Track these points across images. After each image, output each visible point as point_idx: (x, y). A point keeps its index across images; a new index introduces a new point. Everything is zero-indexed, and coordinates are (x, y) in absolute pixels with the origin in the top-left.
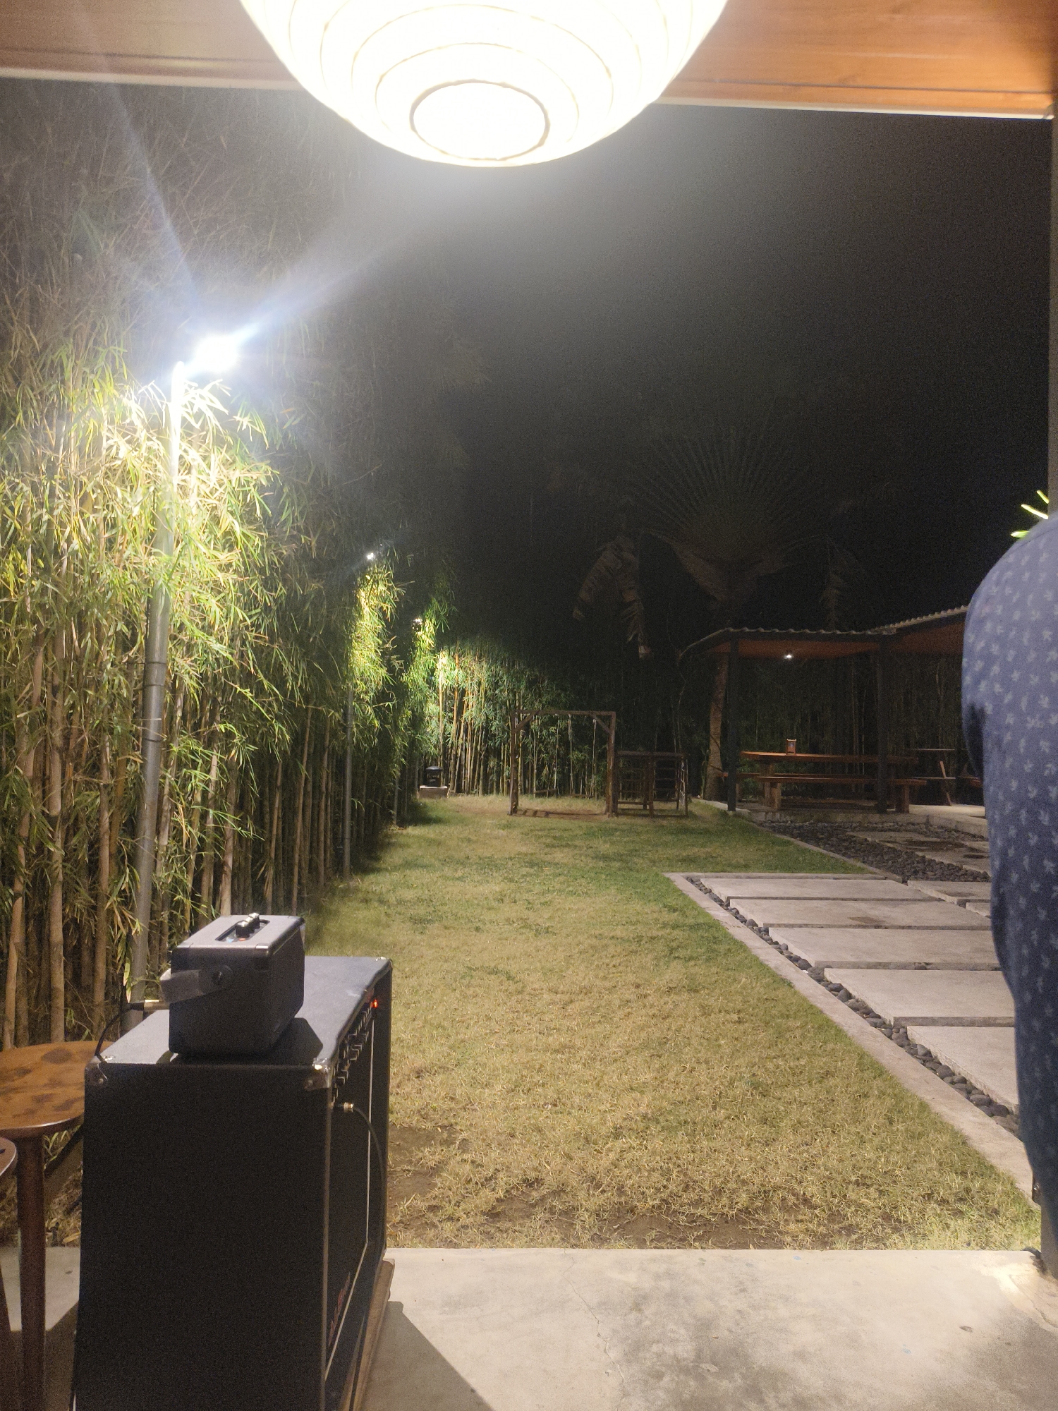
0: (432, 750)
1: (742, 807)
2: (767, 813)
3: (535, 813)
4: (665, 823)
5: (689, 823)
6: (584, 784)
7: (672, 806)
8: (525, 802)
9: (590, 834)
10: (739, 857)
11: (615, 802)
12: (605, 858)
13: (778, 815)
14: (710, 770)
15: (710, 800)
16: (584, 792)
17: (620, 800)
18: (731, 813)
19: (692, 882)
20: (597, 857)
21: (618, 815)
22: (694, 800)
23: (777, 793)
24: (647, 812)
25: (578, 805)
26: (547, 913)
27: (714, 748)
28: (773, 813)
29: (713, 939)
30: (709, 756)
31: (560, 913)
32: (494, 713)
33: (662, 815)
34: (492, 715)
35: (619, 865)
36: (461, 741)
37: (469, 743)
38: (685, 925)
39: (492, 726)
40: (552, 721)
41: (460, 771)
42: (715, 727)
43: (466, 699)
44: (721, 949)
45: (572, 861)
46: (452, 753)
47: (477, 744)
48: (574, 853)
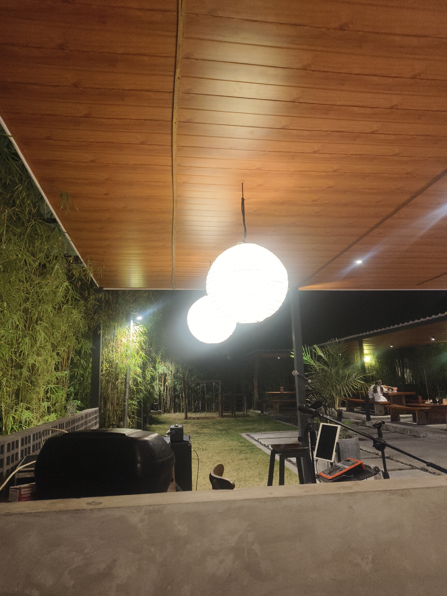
0: (156, 397)
1: (266, 412)
2: (274, 414)
3: (194, 418)
4: (239, 419)
5: (248, 419)
6: (210, 407)
7: (242, 413)
8: (190, 415)
9: (214, 424)
10: (263, 428)
11: (222, 413)
12: (220, 430)
13: (278, 414)
14: (255, 400)
15: (255, 410)
16: (210, 410)
17: (224, 412)
18: (262, 414)
19: (248, 435)
20: (217, 430)
21: (223, 417)
22: (250, 410)
23: (278, 406)
24: (233, 416)
25: (208, 415)
26: (205, 446)
27: (256, 391)
28: (277, 413)
29: (252, 448)
30: (254, 394)
31: (208, 445)
32: (177, 382)
33: (239, 416)
34: (176, 383)
35: (225, 432)
36: (165, 393)
37: (168, 394)
38: (245, 446)
39: (176, 387)
40: (198, 384)
41: (165, 404)
42: (256, 384)
43: (167, 378)
44: (255, 450)
45: (209, 432)
46: (162, 398)
47: (171, 394)
48: (210, 429)
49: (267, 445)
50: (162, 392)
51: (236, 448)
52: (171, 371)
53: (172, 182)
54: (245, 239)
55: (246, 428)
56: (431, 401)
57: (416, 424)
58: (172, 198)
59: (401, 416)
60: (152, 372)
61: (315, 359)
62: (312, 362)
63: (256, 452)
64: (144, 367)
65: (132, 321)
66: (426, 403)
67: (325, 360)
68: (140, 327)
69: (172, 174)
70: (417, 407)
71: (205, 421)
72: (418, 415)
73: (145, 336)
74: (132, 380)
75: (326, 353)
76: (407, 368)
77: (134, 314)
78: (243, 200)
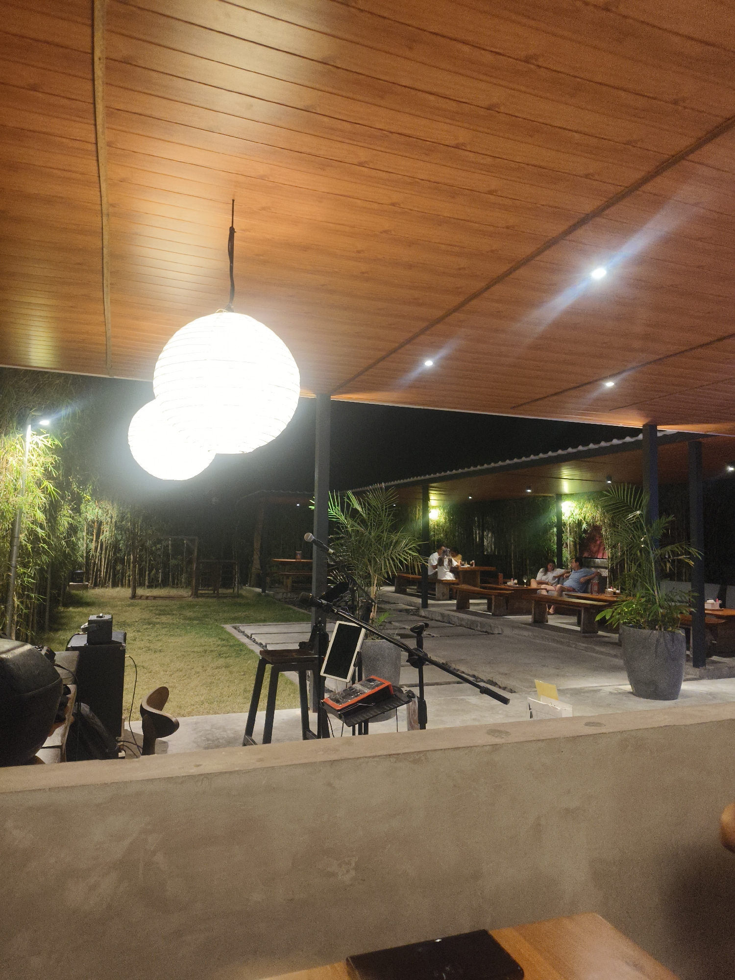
0: (80, 559)
1: (270, 591)
2: (283, 594)
3: (147, 598)
4: (225, 600)
5: (239, 600)
6: (178, 579)
7: (231, 591)
8: (140, 591)
9: (181, 607)
10: (262, 617)
11: (197, 589)
12: (190, 619)
13: (289, 595)
14: (254, 570)
15: (252, 587)
16: (177, 584)
17: (200, 588)
18: (263, 594)
19: (235, 628)
20: (185, 618)
21: (198, 597)
22: (243, 587)
23: (289, 582)
24: (215, 595)
25: (173, 592)
26: (160, 644)
27: (256, 557)
28: (287, 593)
29: (240, 649)
30: (253, 561)
31: (166, 644)
32: (121, 536)
33: (225, 596)
34: (119, 537)
35: (197, 622)
36: (98, 554)
37: (103, 555)
38: (228, 645)
39: (119, 544)
40: (159, 541)
41: (97, 573)
42: (257, 545)
43: (102, 528)
44: (243, 653)
45: (171, 621)
46: (92, 561)
47: (109, 555)
48: (173, 617)
49: (264, 644)
50: (92, 552)
51: (213, 649)
52: (111, 518)
53: (97, 175)
54: (230, 304)
55: (233, 616)
56: (516, 581)
57: (491, 614)
58: (99, 208)
59: (471, 601)
60: (70, 517)
61: (348, 513)
62: (342, 518)
63: (244, 655)
64: (52, 510)
65: (30, 427)
66: (509, 583)
67: (362, 516)
68: (46, 437)
69: (98, 160)
70: (494, 590)
71: (167, 602)
72: (495, 602)
73: (54, 456)
74: (26, 532)
75: (365, 505)
76: (489, 530)
77: (33, 414)
78: (232, 231)
